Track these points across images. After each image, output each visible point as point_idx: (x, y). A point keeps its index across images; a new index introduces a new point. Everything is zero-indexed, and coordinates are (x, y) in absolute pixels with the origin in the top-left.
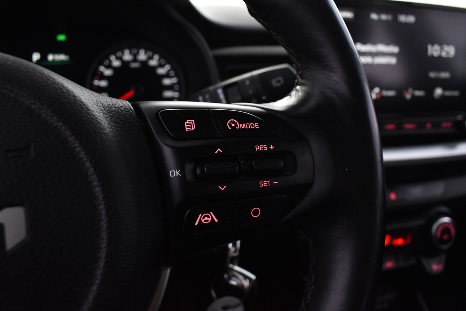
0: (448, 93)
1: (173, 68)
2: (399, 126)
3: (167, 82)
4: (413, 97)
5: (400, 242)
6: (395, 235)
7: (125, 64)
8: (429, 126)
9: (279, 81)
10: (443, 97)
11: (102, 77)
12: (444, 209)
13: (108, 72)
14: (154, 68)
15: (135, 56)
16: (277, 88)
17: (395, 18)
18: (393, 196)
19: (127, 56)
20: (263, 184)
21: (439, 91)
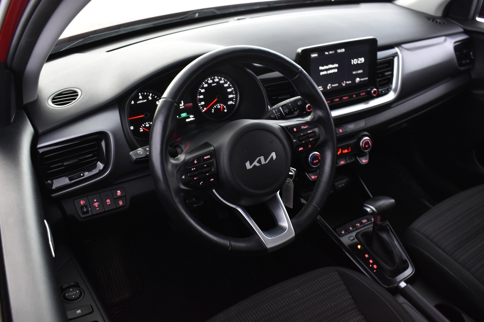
0: (362, 79)
1: (231, 83)
2: (341, 99)
3: (229, 90)
4: (346, 84)
5: (346, 151)
6: (343, 148)
7: (210, 85)
8: (354, 96)
9: (300, 103)
10: (360, 81)
11: (201, 94)
12: (366, 133)
13: (203, 91)
14: (223, 84)
15: (213, 80)
16: (300, 105)
17: (336, 52)
18: (341, 131)
19: (210, 81)
20: (311, 140)
21: (358, 80)
